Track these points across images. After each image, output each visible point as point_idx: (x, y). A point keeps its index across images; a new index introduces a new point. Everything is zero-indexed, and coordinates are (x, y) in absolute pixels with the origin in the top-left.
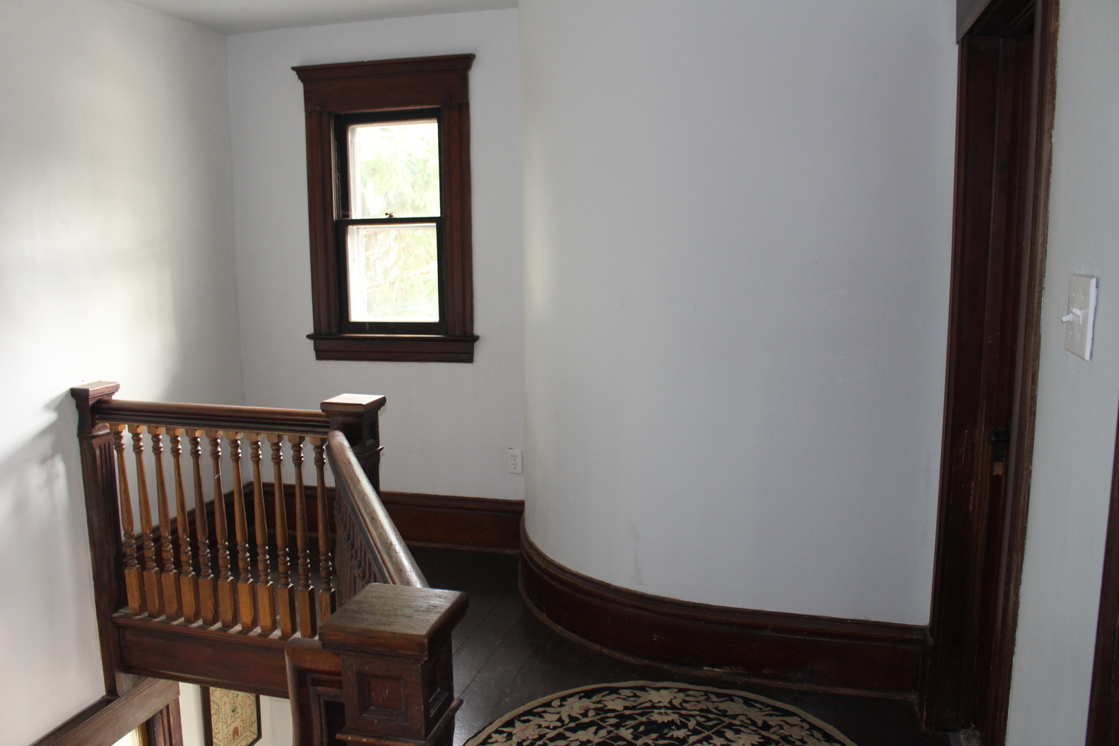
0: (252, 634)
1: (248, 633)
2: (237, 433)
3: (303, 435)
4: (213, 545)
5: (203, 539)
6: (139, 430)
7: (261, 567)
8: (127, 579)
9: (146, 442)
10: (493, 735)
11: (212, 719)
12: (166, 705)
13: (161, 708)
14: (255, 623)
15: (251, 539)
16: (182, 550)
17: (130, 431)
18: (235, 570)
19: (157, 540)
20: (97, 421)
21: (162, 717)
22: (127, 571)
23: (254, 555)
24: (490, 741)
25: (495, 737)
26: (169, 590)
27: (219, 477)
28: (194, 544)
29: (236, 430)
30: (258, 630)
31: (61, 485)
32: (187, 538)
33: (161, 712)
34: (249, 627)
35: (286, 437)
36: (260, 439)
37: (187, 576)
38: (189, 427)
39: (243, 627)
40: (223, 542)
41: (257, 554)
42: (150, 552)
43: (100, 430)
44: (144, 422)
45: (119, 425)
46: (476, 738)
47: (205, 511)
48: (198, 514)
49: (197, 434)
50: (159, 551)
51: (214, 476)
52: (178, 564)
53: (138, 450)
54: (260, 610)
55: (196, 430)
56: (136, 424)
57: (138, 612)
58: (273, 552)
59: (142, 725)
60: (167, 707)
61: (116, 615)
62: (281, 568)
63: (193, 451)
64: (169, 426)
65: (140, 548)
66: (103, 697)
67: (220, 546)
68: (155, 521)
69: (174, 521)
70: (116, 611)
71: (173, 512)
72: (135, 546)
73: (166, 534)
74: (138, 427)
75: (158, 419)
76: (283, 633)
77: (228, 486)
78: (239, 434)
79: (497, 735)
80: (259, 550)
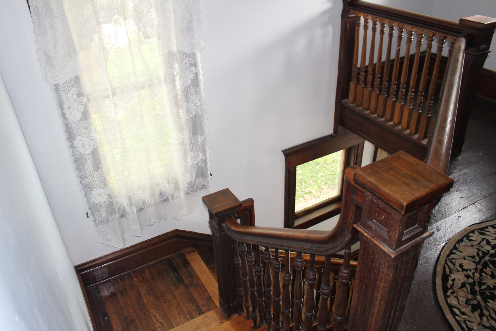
0: (396, 128)
1: (395, 127)
2: (412, 28)
3: (447, 35)
4: (390, 81)
5: (385, 78)
6: (368, 18)
7: (409, 98)
8: (350, 86)
9: (370, 24)
10: (489, 227)
11: (377, 156)
12: (358, 144)
13: (356, 145)
14: (399, 123)
15: (408, 83)
16: (375, 80)
17: (363, 17)
18: (396, 96)
19: (366, 72)
20: (350, 10)
21: (355, 148)
22: (351, 83)
23: (407, 92)
24: (486, 230)
25: (490, 229)
26: (366, 97)
27: (400, 49)
28: (381, 78)
29: (412, 26)
30: (400, 127)
31: (329, 38)
32: (379, 75)
33: (355, 146)
34: (396, 125)
35: (438, 34)
36: (424, 33)
37: (375, 93)
38: (390, 20)
39: (393, 123)
40: (394, 81)
41: (408, 92)
42: (362, 77)
43: (351, 14)
44: (371, 14)
45: (360, 13)
46: (479, 225)
47: (390, 64)
48: (386, 64)
49: (394, 24)
50: (366, 77)
51: (397, 48)
52: (372, 86)
53: (366, 27)
54: (403, 119)
55: (393, 22)
56: (367, 14)
57: (352, 102)
58: (416, 92)
59: (347, 149)
60: (358, 145)
61: (343, 101)
62: (418, 101)
63: (390, 33)
64: (381, 18)
65: (358, 74)
66: (332, 133)
67: (392, 83)
68: (367, 63)
69: (375, 65)
70: (343, 99)
71: (375, 61)
72: (357, 72)
73: (370, 70)
74: (368, 16)
75: (377, 14)
76: (410, 132)
77: (403, 54)
78: (414, 28)
79: (492, 228)
80: (410, 90)
